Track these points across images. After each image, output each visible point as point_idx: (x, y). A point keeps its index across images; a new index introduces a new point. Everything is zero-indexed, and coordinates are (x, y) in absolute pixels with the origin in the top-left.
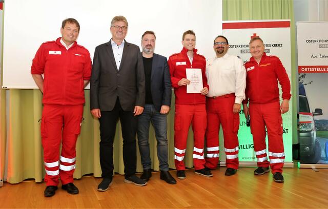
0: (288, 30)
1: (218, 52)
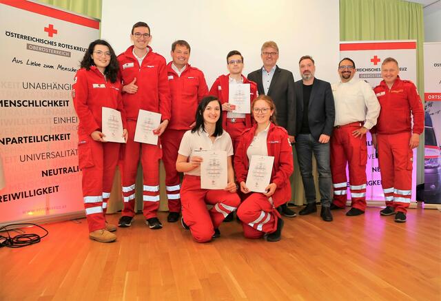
1: (343, 77)
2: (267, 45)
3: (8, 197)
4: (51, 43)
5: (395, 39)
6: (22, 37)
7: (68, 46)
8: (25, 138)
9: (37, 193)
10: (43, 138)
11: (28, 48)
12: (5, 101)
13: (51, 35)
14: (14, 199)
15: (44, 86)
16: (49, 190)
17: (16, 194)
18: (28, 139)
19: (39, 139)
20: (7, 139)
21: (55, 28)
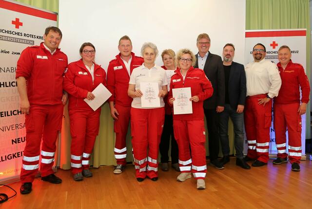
1: (256, 58)
2: (201, 37)
4: (18, 34)
5: (288, 28)
7: (32, 36)
9: (7, 158)
10: (12, 113)
13: (17, 27)
15: (13, 70)
16: (18, 155)
19: (9, 114)
21: (20, 21)
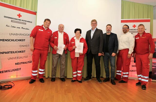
0: (149, 23)
1: (124, 32)
2: (93, 21)
3: (3, 71)
4: (20, 20)
5: (142, 18)
6: (9, 18)
7: (25, 21)
8: (10, 52)
9: (13, 70)
10: (16, 52)
11: (11, 22)
12: (3, 39)
13: (19, 17)
14: (6, 72)
15: (17, 34)
16: (18, 69)
17: (6, 71)
18: (11, 52)
19: (15, 52)
20: (4, 52)
21: (21, 15)
